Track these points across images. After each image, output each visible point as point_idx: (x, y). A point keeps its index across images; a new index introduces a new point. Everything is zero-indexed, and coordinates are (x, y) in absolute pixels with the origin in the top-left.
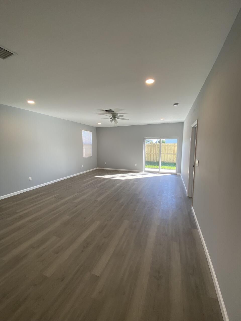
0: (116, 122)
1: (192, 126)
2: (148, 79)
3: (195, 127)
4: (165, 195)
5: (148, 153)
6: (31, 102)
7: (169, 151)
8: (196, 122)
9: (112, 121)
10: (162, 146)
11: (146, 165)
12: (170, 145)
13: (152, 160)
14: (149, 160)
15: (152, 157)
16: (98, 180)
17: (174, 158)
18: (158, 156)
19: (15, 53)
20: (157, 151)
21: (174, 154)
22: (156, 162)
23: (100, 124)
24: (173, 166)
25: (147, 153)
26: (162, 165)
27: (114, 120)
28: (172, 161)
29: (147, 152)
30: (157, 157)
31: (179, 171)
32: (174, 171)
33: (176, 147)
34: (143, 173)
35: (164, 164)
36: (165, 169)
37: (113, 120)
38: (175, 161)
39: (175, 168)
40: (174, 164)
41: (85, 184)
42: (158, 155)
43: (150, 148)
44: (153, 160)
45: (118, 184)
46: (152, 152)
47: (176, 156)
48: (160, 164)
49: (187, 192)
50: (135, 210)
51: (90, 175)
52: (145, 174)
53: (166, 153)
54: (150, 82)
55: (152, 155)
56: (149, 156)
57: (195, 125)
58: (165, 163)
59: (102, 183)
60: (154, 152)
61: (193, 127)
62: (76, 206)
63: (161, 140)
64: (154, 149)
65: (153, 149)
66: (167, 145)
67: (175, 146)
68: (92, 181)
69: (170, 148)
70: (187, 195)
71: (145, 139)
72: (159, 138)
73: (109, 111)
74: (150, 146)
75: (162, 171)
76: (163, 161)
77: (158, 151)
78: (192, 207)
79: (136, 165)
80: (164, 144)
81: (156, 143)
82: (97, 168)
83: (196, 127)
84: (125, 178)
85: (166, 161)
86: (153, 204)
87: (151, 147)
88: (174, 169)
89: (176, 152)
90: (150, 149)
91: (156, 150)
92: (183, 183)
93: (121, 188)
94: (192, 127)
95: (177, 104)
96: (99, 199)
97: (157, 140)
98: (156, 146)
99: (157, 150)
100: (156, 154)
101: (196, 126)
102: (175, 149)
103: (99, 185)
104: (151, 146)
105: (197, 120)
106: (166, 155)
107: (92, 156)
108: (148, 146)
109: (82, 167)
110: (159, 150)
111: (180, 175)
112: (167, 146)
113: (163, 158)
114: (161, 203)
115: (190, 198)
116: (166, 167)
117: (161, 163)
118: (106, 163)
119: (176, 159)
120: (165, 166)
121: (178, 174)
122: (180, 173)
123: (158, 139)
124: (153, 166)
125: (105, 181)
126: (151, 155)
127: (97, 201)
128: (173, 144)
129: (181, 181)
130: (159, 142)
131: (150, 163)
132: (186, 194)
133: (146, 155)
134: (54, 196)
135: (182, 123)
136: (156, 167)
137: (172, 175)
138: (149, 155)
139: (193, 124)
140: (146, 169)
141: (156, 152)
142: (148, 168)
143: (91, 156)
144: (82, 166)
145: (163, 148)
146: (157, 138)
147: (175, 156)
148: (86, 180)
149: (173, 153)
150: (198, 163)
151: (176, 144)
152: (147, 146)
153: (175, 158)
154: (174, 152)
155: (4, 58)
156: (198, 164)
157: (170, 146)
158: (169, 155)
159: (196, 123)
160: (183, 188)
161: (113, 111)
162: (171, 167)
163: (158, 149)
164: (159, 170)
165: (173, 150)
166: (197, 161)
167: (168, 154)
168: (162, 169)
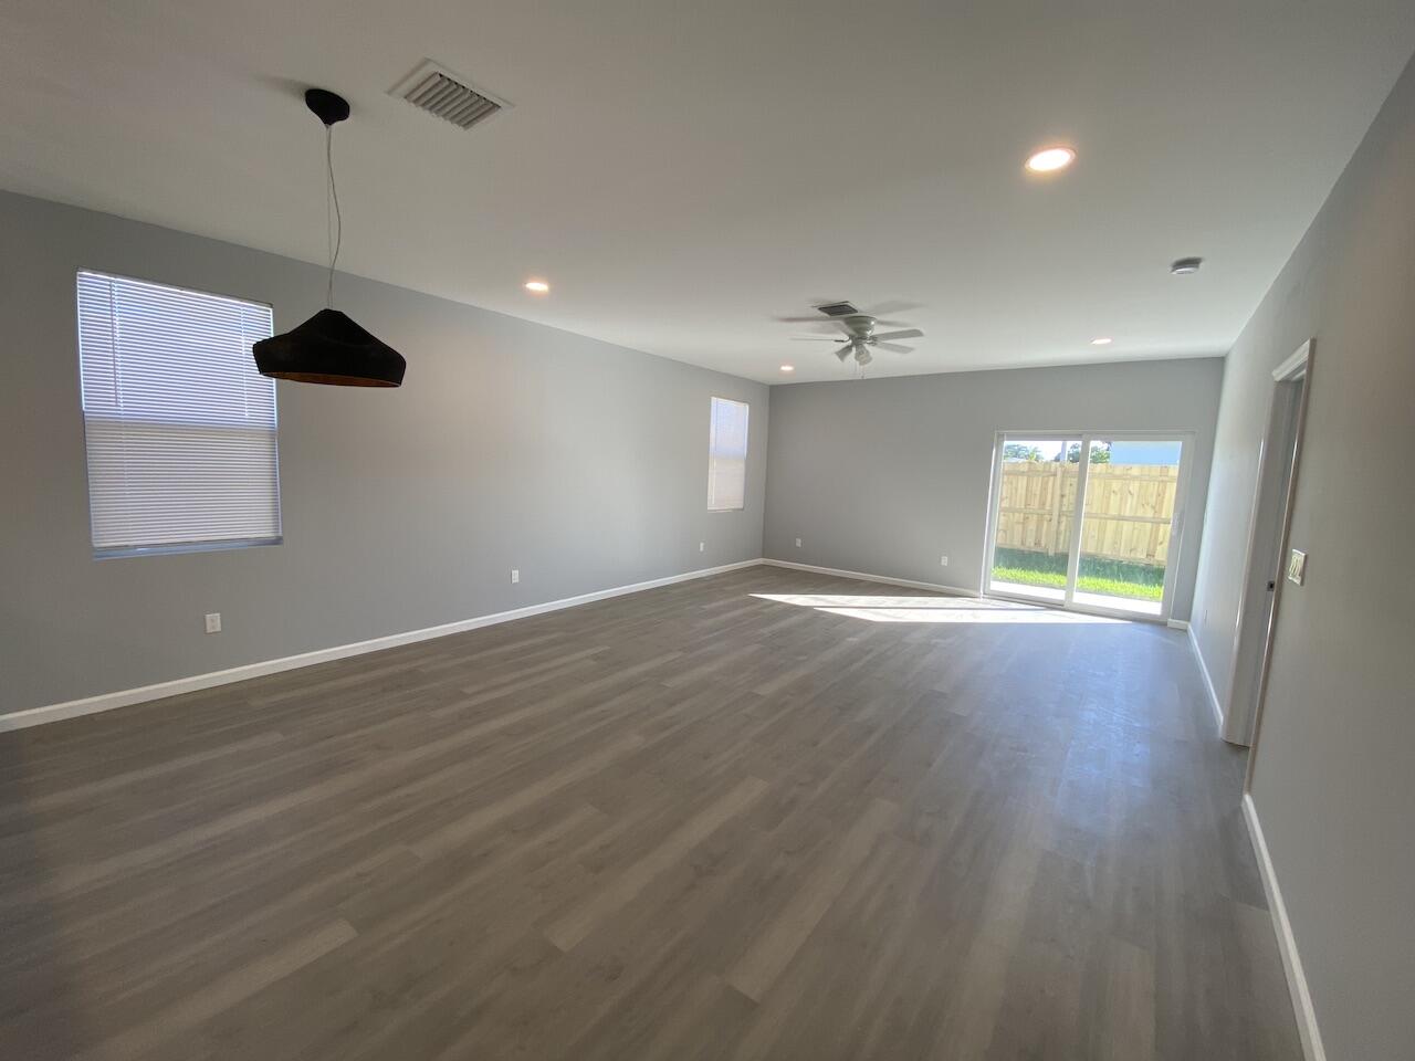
0: (863, 357)
1: (1274, 373)
2: (1044, 150)
3: (1297, 376)
4: (1093, 715)
5: (1011, 510)
6: (537, 286)
7: (1130, 502)
8: (1302, 353)
9: (843, 353)
10: (1093, 476)
11: (997, 564)
12: (1135, 471)
13: (1030, 544)
14: (1017, 544)
15: (1032, 526)
16: (766, 611)
17: (1154, 541)
18: (1062, 527)
19: (505, 101)
20: (1061, 501)
21: (1157, 522)
22: (1051, 553)
23: (787, 368)
24: (1146, 582)
25: (1003, 510)
26: (1082, 572)
27: (854, 349)
28: (1140, 556)
29: (1005, 504)
30: (1058, 533)
31: (1181, 606)
32: (1154, 609)
33: (1172, 489)
34: (981, 602)
35: (1098, 567)
36: (1098, 592)
37: (848, 349)
38: (1161, 555)
39: (1158, 591)
40: (1153, 574)
41: (710, 622)
42: (1064, 519)
43: (1023, 482)
44: (1037, 543)
45: (850, 639)
46: (1035, 504)
47: (1166, 531)
48: (1075, 564)
49: (1222, 718)
50: (930, 765)
51: (727, 588)
52: (989, 606)
53: (1113, 512)
54: (1050, 160)
55: (1035, 516)
56: (1018, 523)
57: (1296, 365)
58: (1104, 565)
59: (783, 624)
60: (1043, 504)
61: (1285, 382)
62: (673, 704)
63: (1085, 447)
64: (1044, 489)
65: (1038, 493)
66: (1118, 471)
67: (1164, 478)
68: (738, 612)
69: (1134, 487)
70: (1221, 732)
71: (1001, 437)
72: (1078, 437)
73: (836, 310)
74: (1023, 473)
75: (1080, 599)
76: (1091, 550)
77: (1065, 500)
78: (1248, 798)
79: (945, 561)
80: (1100, 467)
81: (1057, 460)
82: (761, 561)
83: (1300, 381)
84: (888, 616)
85: (1107, 552)
86: (1025, 751)
87: (1029, 476)
88: (1152, 599)
89: (1168, 510)
90: (1022, 491)
91: (1058, 492)
92: (1198, 672)
93: (869, 657)
94: (1278, 378)
95: (1192, 262)
96: (768, 690)
97: (1064, 446)
98: (1055, 475)
99: (1062, 496)
100: (1056, 513)
101: (1304, 372)
102: (1167, 495)
103: (766, 631)
104: (1031, 473)
105: (1307, 343)
106: (1111, 525)
107: (741, 507)
108: (1015, 473)
109: (702, 549)
110: (1070, 498)
111: (1186, 631)
112: (1117, 477)
113: (1090, 539)
114: (1069, 755)
115: (1239, 749)
116: (1106, 583)
117: (1082, 561)
118: (799, 543)
119: (1166, 544)
120: (1105, 576)
121: (1172, 622)
122: (1188, 618)
123: (1070, 444)
124: (1036, 576)
125: (795, 619)
126: (1026, 519)
127: (758, 695)
128: (1155, 470)
129: (1191, 659)
130: (1075, 459)
131: (1019, 558)
132: (1217, 727)
133: (1002, 518)
134: (590, 652)
135: (1218, 363)
136: (1052, 578)
137: (1141, 626)
138: (1019, 517)
139: (1282, 367)
140: (996, 586)
141: (1057, 505)
142: (1008, 580)
143: (736, 507)
144: (702, 545)
145: (1093, 490)
146: (1064, 437)
147: (1161, 533)
148: (714, 605)
149: (1150, 514)
150: (1300, 566)
151: (1174, 471)
152: (1008, 473)
153: (1160, 539)
154: (1157, 508)
155: (468, 124)
156: (1303, 574)
157: (1134, 478)
158: (1127, 526)
159: (1306, 354)
160: (1198, 699)
161: (856, 311)
162: (1137, 585)
163: (1067, 492)
164: (1069, 596)
165: (1153, 500)
166: (1297, 558)
167: (1121, 518)
168: (1083, 590)
